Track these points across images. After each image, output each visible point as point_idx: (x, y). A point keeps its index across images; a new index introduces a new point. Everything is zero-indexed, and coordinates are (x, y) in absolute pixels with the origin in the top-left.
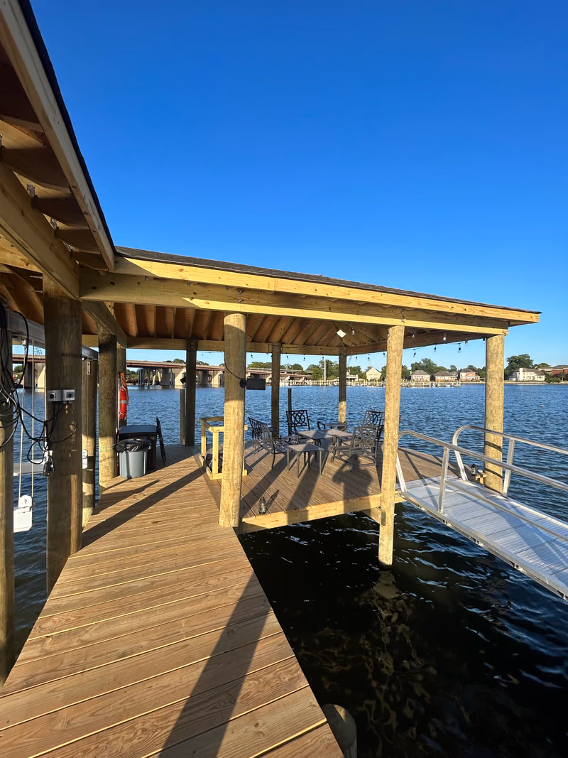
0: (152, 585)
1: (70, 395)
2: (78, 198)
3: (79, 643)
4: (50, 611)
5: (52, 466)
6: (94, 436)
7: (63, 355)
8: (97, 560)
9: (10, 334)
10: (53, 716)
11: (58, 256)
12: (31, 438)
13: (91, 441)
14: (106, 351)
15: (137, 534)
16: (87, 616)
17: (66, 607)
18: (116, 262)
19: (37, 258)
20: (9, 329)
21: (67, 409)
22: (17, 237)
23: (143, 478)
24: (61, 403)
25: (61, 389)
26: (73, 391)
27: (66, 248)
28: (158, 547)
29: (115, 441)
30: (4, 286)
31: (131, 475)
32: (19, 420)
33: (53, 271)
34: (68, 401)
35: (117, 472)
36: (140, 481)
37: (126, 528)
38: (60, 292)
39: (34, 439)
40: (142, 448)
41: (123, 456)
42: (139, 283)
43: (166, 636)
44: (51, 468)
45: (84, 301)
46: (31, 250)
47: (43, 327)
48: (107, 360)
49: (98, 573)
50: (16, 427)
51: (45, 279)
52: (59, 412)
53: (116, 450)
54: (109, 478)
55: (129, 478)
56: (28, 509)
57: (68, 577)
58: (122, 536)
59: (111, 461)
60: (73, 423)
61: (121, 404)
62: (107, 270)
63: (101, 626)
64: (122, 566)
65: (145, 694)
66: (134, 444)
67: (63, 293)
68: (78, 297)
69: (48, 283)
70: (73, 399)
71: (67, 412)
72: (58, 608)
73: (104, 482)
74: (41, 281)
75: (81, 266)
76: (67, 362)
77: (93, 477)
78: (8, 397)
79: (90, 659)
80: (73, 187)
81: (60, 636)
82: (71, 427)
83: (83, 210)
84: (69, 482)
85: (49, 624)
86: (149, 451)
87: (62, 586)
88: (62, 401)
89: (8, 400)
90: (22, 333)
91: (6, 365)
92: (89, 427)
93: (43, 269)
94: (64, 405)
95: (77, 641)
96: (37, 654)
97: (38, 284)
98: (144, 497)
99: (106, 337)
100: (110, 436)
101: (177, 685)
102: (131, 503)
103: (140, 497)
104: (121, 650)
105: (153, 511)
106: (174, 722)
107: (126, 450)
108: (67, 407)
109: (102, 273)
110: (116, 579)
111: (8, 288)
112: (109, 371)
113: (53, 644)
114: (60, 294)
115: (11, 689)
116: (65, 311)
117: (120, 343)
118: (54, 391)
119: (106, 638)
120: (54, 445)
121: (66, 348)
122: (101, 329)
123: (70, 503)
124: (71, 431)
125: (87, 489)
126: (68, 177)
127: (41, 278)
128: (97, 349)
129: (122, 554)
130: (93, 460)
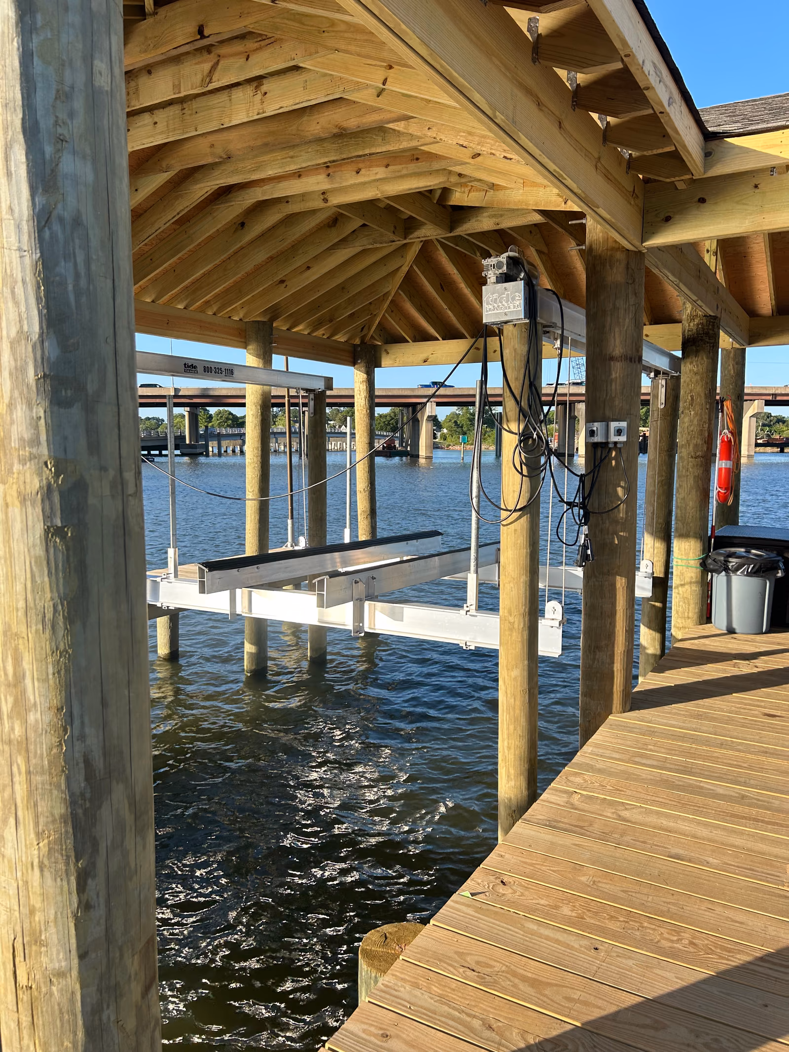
0: (742, 799)
1: (619, 432)
2: (633, 69)
3: (615, 816)
4: (580, 766)
5: (589, 552)
6: (666, 536)
7: (612, 358)
8: (652, 733)
9: (539, 328)
10: (578, 868)
11: (608, 177)
12: (562, 501)
13: (660, 546)
14: (697, 353)
15: (731, 720)
16: (629, 792)
17: (600, 771)
18: (707, 154)
19: (576, 190)
20: (539, 319)
21: (613, 459)
22: (552, 167)
23: (759, 638)
24: (604, 445)
25: (606, 420)
26: (624, 424)
27: (620, 156)
28: (766, 752)
29: (706, 550)
30: (533, 249)
31: (735, 625)
32: (548, 467)
33: (598, 208)
34: (616, 443)
35: (706, 616)
36: (753, 641)
37: (710, 708)
38: (610, 240)
39: (568, 503)
40: (761, 570)
41: (719, 581)
42: (756, 186)
43: (753, 870)
44: (588, 555)
45: (650, 249)
46: (569, 182)
47: (584, 311)
48: (696, 374)
49: (651, 750)
50: (543, 479)
51: (589, 222)
52: (602, 460)
53: (705, 567)
54: (690, 623)
55: (731, 631)
56: (556, 623)
57: (607, 739)
58: (699, 716)
59: (696, 588)
60: (622, 484)
61: (720, 470)
62: (688, 177)
63: (649, 812)
64: (693, 756)
65: (700, 912)
66: (746, 560)
67: (616, 241)
68: (638, 244)
69: (594, 229)
70: (623, 438)
71: (614, 463)
72: (590, 768)
73: (679, 629)
74: (583, 226)
75: (646, 181)
76: (617, 370)
77: (660, 623)
78: (535, 429)
79: (628, 838)
80: (626, 56)
81: (591, 797)
82: (620, 491)
83: (642, 85)
84: (613, 586)
85: (578, 780)
86: (778, 580)
87: (597, 746)
88: (607, 443)
89: (535, 436)
90: (553, 325)
91: (534, 378)
92: (658, 517)
93: (582, 204)
94: (610, 450)
95: (613, 813)
96: (562, 804)
97: (579, 233)
98: (755, 670)
99: (696, 321)
100: (695, 537)
101: (755, 929)
102: (725, 671)
103: (745, 668)
104: (675, 851)
105: (768, 696)
106: (741, 962)
107: (726, 569)
108: (614, 454)
109: (681, 186)
110: (681, 768)
111: (539, 252)
112: (699, 395)
113: (582, 802)
114: (611, 244)
115: (533, 820)
116: (616, 275)
117: (727, 332)
118: (596, 424)
119: (654, 828)
120: (592, 519)
121: (617, 345)
122: (689, 306)
123: (613, 624)
124: (619, 498)
125: (647, 638)
126: (618, 44)
127: (584, 221)
128: (679, 354)
129: (694, 740)
130: (661, 585)
